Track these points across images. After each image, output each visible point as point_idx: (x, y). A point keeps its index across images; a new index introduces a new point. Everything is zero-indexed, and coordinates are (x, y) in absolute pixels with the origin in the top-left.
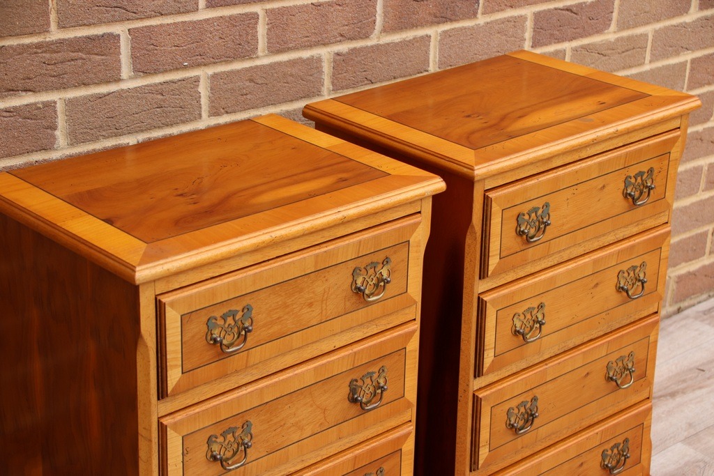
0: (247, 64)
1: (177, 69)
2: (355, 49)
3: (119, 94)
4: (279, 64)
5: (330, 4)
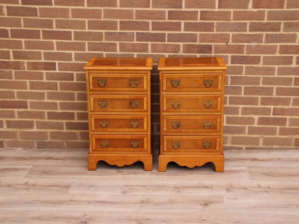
0: (146, 53)
1: (129, 52)
2: (175, 55)
3: (117, 54)
5: (168, 44)
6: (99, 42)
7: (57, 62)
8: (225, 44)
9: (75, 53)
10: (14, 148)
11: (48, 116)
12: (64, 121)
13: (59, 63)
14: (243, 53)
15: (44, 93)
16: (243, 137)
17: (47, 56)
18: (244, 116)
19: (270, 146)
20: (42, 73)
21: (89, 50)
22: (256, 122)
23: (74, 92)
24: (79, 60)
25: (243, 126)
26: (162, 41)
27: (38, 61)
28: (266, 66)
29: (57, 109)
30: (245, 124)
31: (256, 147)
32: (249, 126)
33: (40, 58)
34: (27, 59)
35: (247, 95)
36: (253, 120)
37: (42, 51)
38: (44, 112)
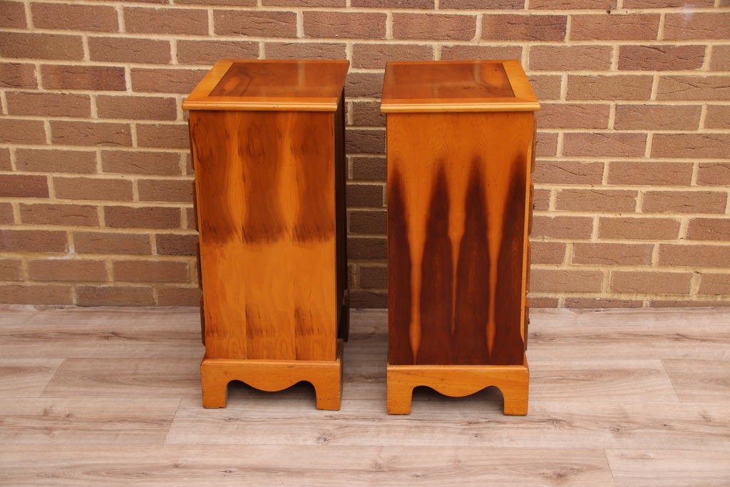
0: (378, 42)
1: (331, 37)
2: (459, 46)
3: (296, 45)
4: (402, 46)
5: (440, 16)
6: (245, 9)
7: (128, 67)
8: (604, 12)
9: (179, 43)
10: (12, 307)
11: (107, 217)
12: (152, 233)
13: (133, 71)
14: (655, 39)
15: (94, 154)
16: (645, 274)
17: (99, 49)
18: (649, 216)
19: (719, 299)
20: (87, 98)
21: (218, 33)
22: (682, 232)
23: (177, 151)
24: (188, 63)
25: (647, 242)
26: (424, 7)
27: (74, 64)
28: (720, 74)
29: (130, 199)
30: (651, 238)
31: (679, 299)
32: (664, 242)
33: (80, 56)
34: (42, 58)
35: (660, 157)
36: (675, 225)
37: (85, 36)
38: (94, 208)
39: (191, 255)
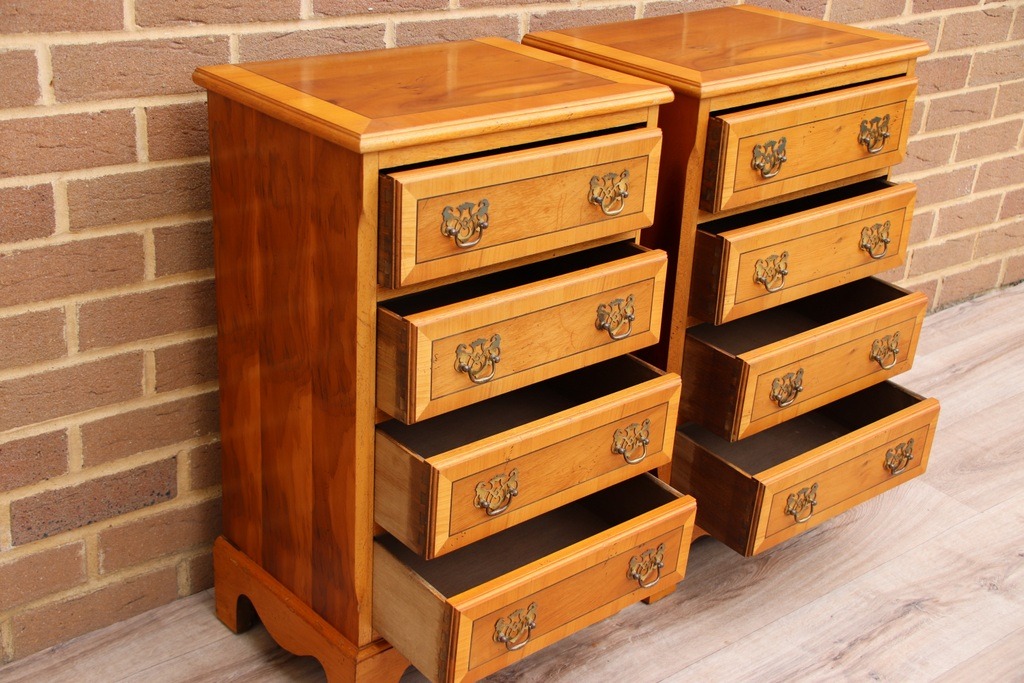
0: (437, 17)
1: (361, 14)
3: (298, 36)
4: (472, 20)
9: (57, 51)
21: (143, 22)
24: (80, 97)
39: (90, 523)
